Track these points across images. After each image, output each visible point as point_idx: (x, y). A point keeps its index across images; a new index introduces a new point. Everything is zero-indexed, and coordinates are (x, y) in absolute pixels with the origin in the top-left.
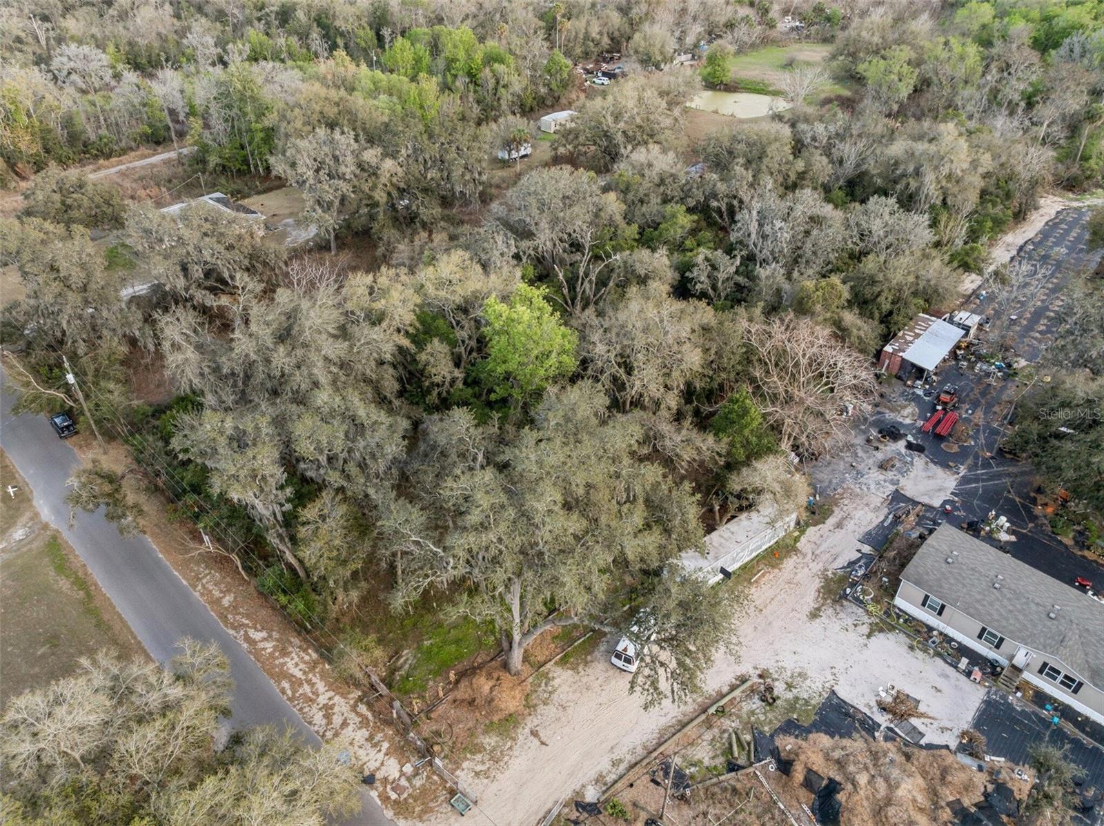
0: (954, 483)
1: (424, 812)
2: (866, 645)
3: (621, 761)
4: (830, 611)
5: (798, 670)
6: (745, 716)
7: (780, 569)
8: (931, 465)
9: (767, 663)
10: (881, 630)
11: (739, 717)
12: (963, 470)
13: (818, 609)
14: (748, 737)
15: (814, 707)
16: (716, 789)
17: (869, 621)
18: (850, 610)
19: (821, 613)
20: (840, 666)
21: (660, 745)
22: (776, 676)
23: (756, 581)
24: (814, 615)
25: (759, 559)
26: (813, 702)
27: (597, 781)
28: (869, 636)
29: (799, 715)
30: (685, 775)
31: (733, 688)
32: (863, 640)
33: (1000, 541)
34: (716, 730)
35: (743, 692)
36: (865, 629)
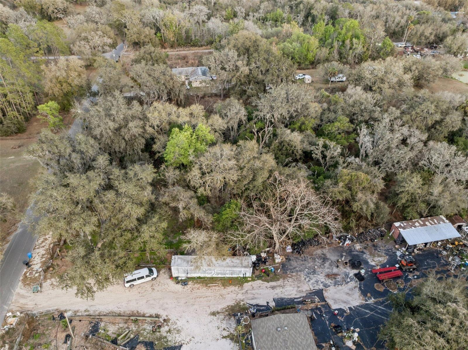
0: (358, 304)
1: (28, 284)
2: (218, 340)
3: (88, 311)
4: (223, 317)
5: (180, 328)
6: (141, 328)
7: (225, 288)
8: (357, 290)
9: (173, 318)
10: (232, 339)
11: (139, 327)
12: (372, 301)
13: (218, 313)
14: (132, 336)
15: (167, 345)
16: (99, 343)
17: (232, 332)
18: (230, 322)
19: (217, 315)
20: (197, 339)
21: (105, 315)
22: (169, 324)
23: (209, 286)
24: (214, 314)
25: (221, 279)
26: (169, 343)
27: (75, 312)
28: (224, 337)
29: (158, 344)
30: (98, 331)
31: (151, 316)
32: (219, 337)
33: (344, 344)
34: (126, 325)
35: (151, 320)
36: (226, 333)
